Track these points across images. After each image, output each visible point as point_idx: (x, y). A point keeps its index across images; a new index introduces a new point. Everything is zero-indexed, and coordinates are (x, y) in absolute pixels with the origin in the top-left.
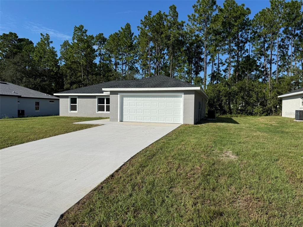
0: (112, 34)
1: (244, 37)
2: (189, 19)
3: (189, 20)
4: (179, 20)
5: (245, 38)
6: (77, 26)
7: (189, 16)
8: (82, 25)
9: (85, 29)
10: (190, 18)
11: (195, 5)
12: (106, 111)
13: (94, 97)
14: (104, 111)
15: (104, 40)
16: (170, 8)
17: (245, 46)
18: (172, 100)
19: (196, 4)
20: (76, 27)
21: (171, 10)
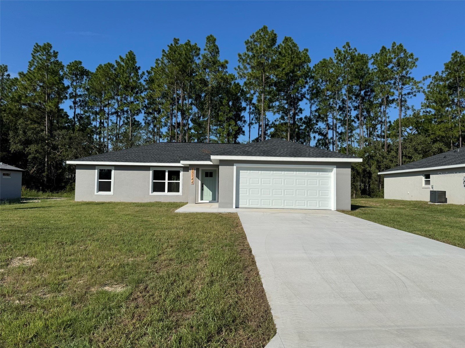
0: (101, 65)
1: (301, 92)
2: (239, 59)
3: (239, 61)
4: (221, 58)
5: (301, 94)
6: (39, 44)
7: (240, 55)
8: (50, 43)
9: (54, 51)
10: (241, 58)
11: (248, 40)
12: (168, 191)
13: (147, 168)
14: (164, 191)
15: (84, 73)
16: (207, 39)
17: (299, 105)
18: (317, 175)
19: (250, 40)
20: (38, 46)
21: (208, 43)
